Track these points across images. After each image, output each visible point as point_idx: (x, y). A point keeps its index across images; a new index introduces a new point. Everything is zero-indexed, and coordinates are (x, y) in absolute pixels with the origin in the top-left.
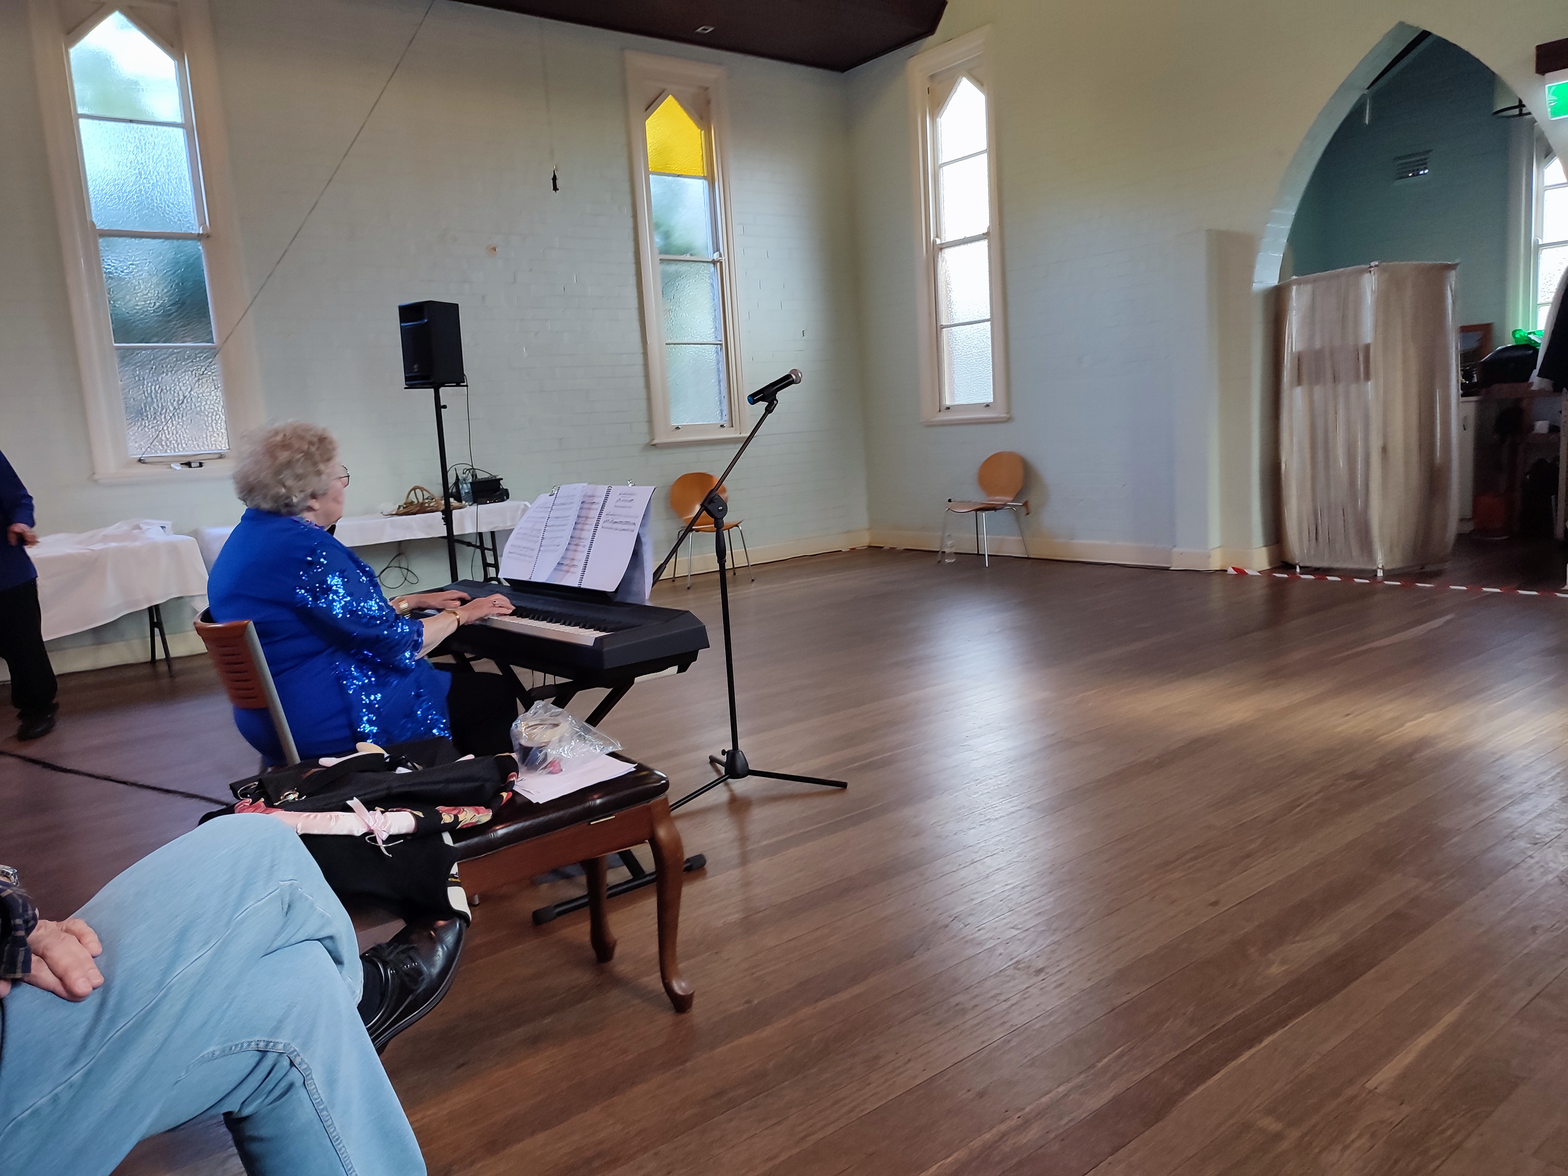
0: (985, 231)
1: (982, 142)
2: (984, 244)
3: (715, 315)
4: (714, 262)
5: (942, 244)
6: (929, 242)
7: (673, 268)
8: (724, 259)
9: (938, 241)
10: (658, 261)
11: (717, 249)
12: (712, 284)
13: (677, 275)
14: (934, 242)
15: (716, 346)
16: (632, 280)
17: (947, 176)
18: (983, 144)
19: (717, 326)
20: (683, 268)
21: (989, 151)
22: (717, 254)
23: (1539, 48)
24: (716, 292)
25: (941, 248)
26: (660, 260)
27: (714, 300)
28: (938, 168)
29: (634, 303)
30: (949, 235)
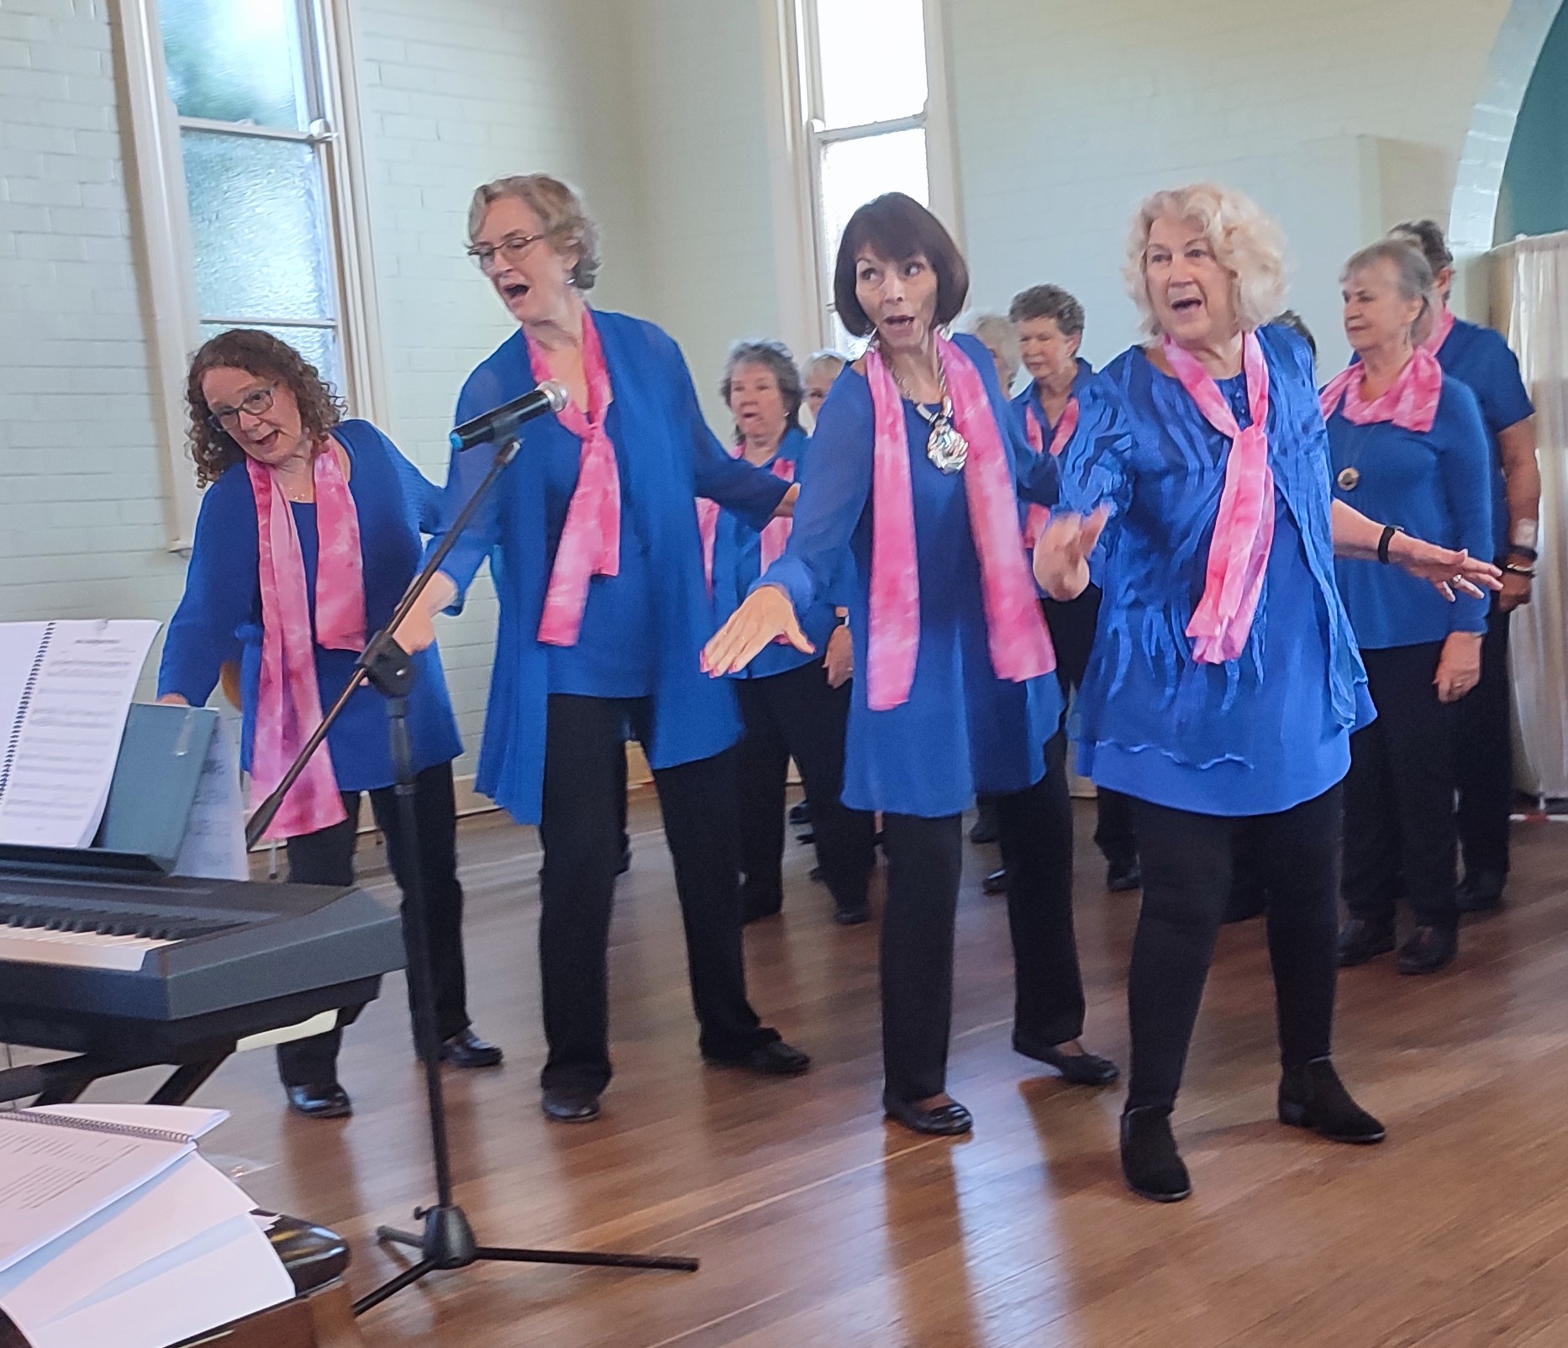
0: (919, 110)
2: (918, 136)
3: (319, 262)
4: (312, 142)
5: (827, 133)
6: (798, 130)
7: (212, 148)
8: (337, 135)
9: (818, 126)
10: (178, 132)
11: (317, 113)
12: (309, 193)
13: (226, 165)
14: (810, 126)
15: (322, 331)
16: (114, 171)
19: (324, 284)
20: (240, 148)
22: (318, 124)
24: (320, 210)
25: (828, 140)
26: (184, 128)
27: (315, 227)
29: (119, 223)
30: (840, 115)
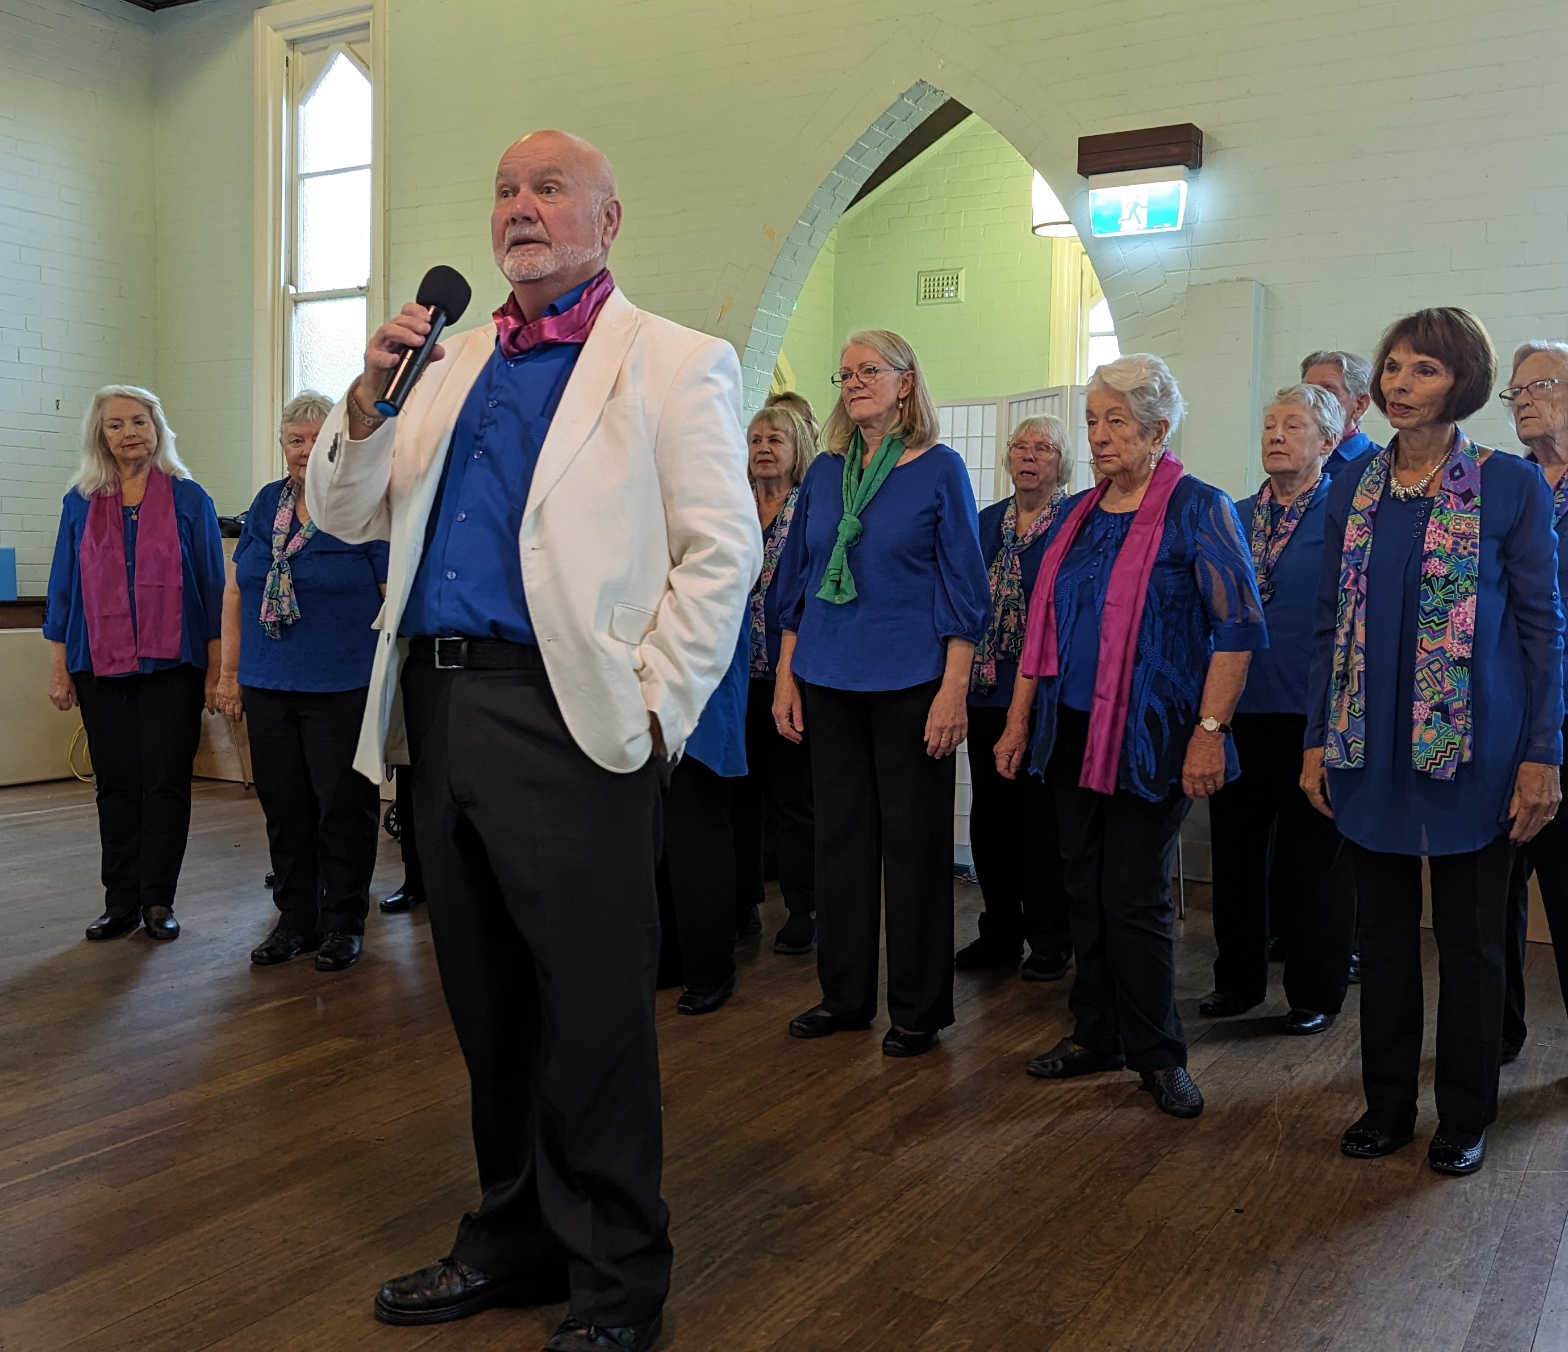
0: (363, 284)
1: (363, 152)
2: (361, 303)
5: (297, 294)
6: (277, 288)
9: (292, 290)
14: (286, 290)
17: (310, 192)
18: (366, 156)
21: (373, 167)
23: (1081, 140)
25: (298, 301)
28: (296, 179)
30: (310, 281)
